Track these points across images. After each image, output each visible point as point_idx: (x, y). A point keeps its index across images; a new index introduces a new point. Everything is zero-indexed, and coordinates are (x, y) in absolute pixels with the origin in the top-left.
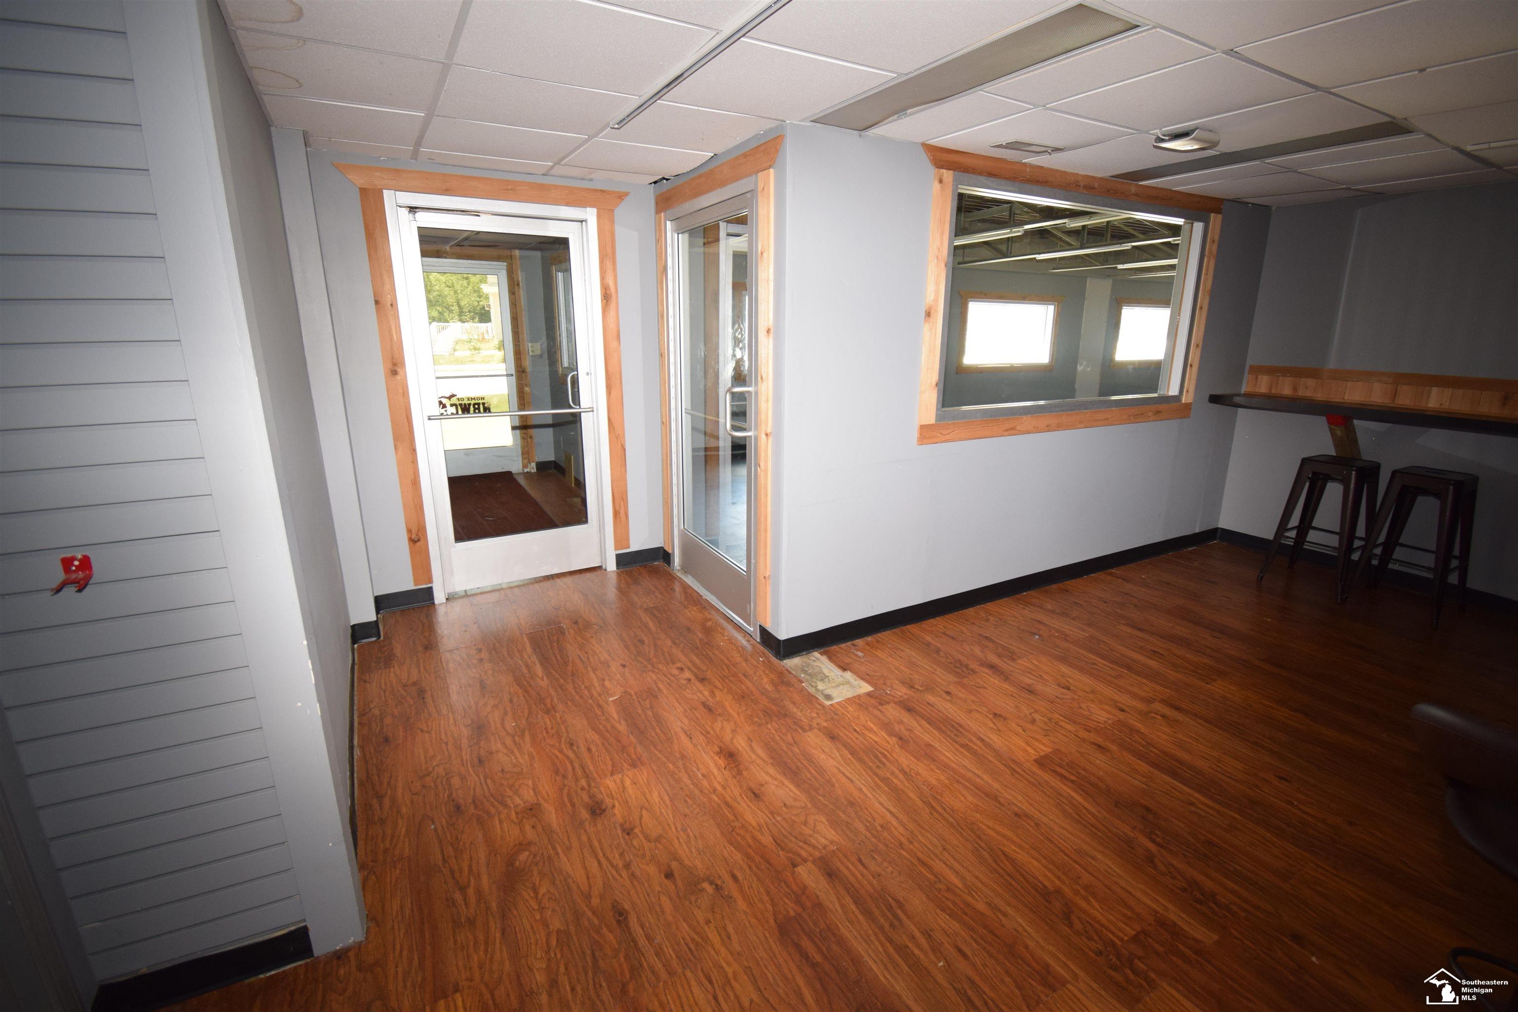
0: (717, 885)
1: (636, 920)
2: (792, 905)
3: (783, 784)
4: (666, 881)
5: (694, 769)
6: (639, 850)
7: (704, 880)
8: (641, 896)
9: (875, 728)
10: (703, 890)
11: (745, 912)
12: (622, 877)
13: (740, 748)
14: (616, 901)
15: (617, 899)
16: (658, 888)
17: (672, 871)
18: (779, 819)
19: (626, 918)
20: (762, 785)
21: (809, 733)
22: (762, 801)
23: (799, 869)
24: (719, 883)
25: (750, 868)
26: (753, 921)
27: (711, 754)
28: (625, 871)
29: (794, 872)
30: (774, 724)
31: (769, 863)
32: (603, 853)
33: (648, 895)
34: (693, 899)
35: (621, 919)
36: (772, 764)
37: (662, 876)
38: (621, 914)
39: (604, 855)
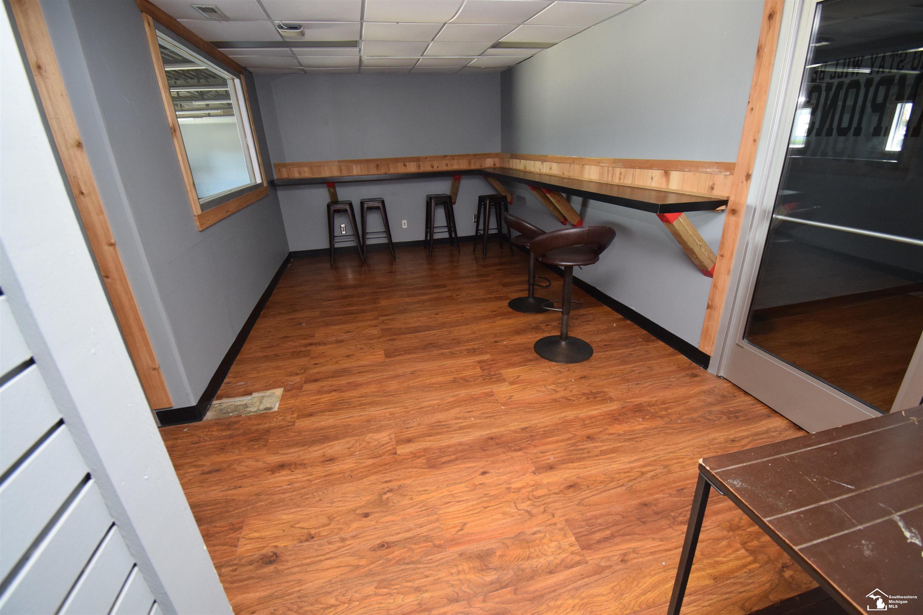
0: (388, 491)
1: (392, 537)
2: (419, 460)
3: (332, 445)
4: (370, 518)
5: (278, 489)
6: (333, 532)
7: (382, 497)
8: (373, 533)
9: (318, 397)
10: (388, 498)
11: (414, 481)
12: (351, 544)
13: (279, 460)
14: (370, 549)
15: (369, 548)
16: (373, 523)
17: (363, 513)
18: (357, 453)
19: (387, 543)
20: (324, 455)
21: (296, 424)
22: (339, 458)
23: (399, 452)
24: (387, 490)
25: (385, 473)
26: (421, 478)
27: (270, 477)
28: (346, 542)
29: (400, 455)
30: (270, 438)
31: (387, 464)
32: (321, 556)
33: (375, 528)
34: (392, 504)
35: (386, 546)
36: (309, 447)
37: (365, 519)
38: (383, 546)
39: (323, 555)
